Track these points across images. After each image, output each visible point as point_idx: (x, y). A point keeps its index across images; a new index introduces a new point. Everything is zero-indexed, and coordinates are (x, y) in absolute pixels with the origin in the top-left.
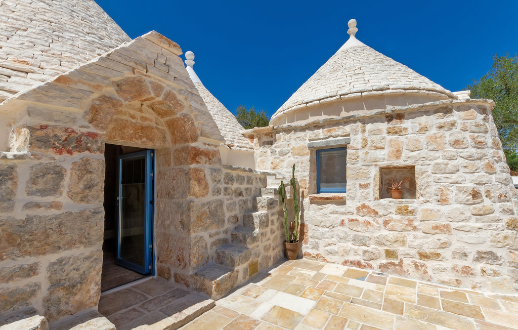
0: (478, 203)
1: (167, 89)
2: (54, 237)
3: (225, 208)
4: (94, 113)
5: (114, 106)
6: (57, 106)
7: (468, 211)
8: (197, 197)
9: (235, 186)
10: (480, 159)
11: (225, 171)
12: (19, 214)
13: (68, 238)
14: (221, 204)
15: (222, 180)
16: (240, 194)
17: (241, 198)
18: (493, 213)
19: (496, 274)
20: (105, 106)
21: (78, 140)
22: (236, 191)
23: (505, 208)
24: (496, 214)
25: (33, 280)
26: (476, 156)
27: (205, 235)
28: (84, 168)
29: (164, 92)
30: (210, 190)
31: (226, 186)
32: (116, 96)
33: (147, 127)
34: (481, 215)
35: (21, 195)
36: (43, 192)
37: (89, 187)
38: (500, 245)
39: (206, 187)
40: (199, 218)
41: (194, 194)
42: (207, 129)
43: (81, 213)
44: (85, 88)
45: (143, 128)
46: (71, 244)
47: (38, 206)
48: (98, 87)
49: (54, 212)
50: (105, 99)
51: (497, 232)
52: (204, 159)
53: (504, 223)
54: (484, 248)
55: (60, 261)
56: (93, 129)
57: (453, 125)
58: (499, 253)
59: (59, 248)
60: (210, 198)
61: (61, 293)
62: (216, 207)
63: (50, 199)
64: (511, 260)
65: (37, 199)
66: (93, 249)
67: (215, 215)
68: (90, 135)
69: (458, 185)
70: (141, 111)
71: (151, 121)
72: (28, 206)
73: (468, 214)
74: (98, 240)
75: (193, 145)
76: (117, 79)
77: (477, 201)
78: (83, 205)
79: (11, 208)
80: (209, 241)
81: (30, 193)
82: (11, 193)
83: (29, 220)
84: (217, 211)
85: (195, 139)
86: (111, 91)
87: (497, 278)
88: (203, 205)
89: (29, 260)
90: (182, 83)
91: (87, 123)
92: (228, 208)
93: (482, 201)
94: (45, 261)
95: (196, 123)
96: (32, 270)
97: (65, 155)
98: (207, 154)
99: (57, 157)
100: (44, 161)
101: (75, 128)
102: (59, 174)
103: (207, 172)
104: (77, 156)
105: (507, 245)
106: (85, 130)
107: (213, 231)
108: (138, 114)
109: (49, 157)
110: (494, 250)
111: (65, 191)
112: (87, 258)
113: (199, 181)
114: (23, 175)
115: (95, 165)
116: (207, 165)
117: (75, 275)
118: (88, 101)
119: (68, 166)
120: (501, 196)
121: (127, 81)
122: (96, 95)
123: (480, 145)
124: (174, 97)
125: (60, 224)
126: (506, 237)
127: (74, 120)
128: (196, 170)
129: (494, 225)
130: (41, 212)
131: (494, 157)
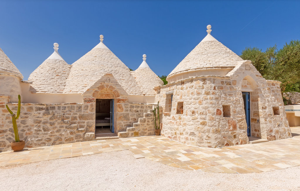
0: (194, 115)
1: (110, 85)
2: (87, 118)
3: (130, 116)
4: (94, 95)
5: (97, 92)
6: (88, 95)
7: (191, 118)
8: (119, 112)
9: (135, 109)
10: (198, 99)
11: (130, 105)
12: (82, 113)
13: (89, 118)
14: (128, 114)
15: (129, 107)
16: (138, 111)
17: (138, 113)
18: (197, 119)
19: (193, 140)
20: (96, 93)
21: (91, 100)
22: (135, 111)
23: (202, 117)
24: (198, 120)
25: (84, 124)
26: (196, 98)
27: (122, 122)
28: (92, 105)
29: (109, 86)
30: (124, 110)
31: (130, 109)
32: (98, 90)
33: (108, 94)
34: (194, 120)
35: (83, 110)
36: (86, 110)
37: (93, 109)
38: (196, 130)
39: (123, 109)
40: (120, 118)
41: (118, 111)
42: (122, 93)
43: (91, 114)
44: (92, 90)
45: (107, 95)
46: (90, 119)
47: (85, 112)
48: (94, 90)
49: (87, 113)
50: (96, 91)
51: (196, 126)
52: (122, 101)
53: (200, 123)
54: (192, 131)
55: (88, 122)
56: (93, 98)
57: (192, 87)
58: (196, 133)
59: (88, 119)
60: (124, 112)
61: (88, 127)
62: (126, 115)
63: (86, 111)
64: (199, 136)
65: (85, 111)
66: (94, 121)
67: (126, 117)
68: (93, 99)
69: (190, 109)
70: (107, 91)
71: (109, 92)
72: (84, 112)
73: (191, 119)
74: (94, 119)
75: (118, 98)
76: (98, 86)
77: (193, 115)
78: (92, 112)
79: (81, 112)
80: (124, 124)
81: (84, 110)
82: (81, 110)
83: (84, 114)
84: (126, 116)
85: (118, 96)
86: (97, 89)
87: (193, 141)
88: (121, 114)
89: (84, 121)
90: (114, 83)
91: (92, 97)
92: (131, 116)
93: (195, 115)
94: (86, 121)
95: (119, 92)
96: (84, 122)
97: (89, 103)
98: (123, 100)
99: (88, 104)
100: (86, 104)
101: (90, 98)
102: (88, 107)
103: (123, 105)
104: (91, 103)
105: (198, 130)
106: (92, 98)
107: (125, 122)
108: (106, 91)
109: (87, 104)
110: (195, 132)
111: (89, 109)
112: (92, 122)
113: (120, 108)
114: (83, 107)
115: (94, 105)
116: (123, 103)
117: (91, 125)
118: (92, 93)
119: (89, 105)
120: (201, 113)
121: (100, 86)
122: (94, 91)
123: (199, 94)
124: (112, 87)
125: (88, 115)
126: (198, 128)
127: (90, 97)
128: (119, 105)
129: (196, 123)
130: (85, 113)
131: (203, 98)
